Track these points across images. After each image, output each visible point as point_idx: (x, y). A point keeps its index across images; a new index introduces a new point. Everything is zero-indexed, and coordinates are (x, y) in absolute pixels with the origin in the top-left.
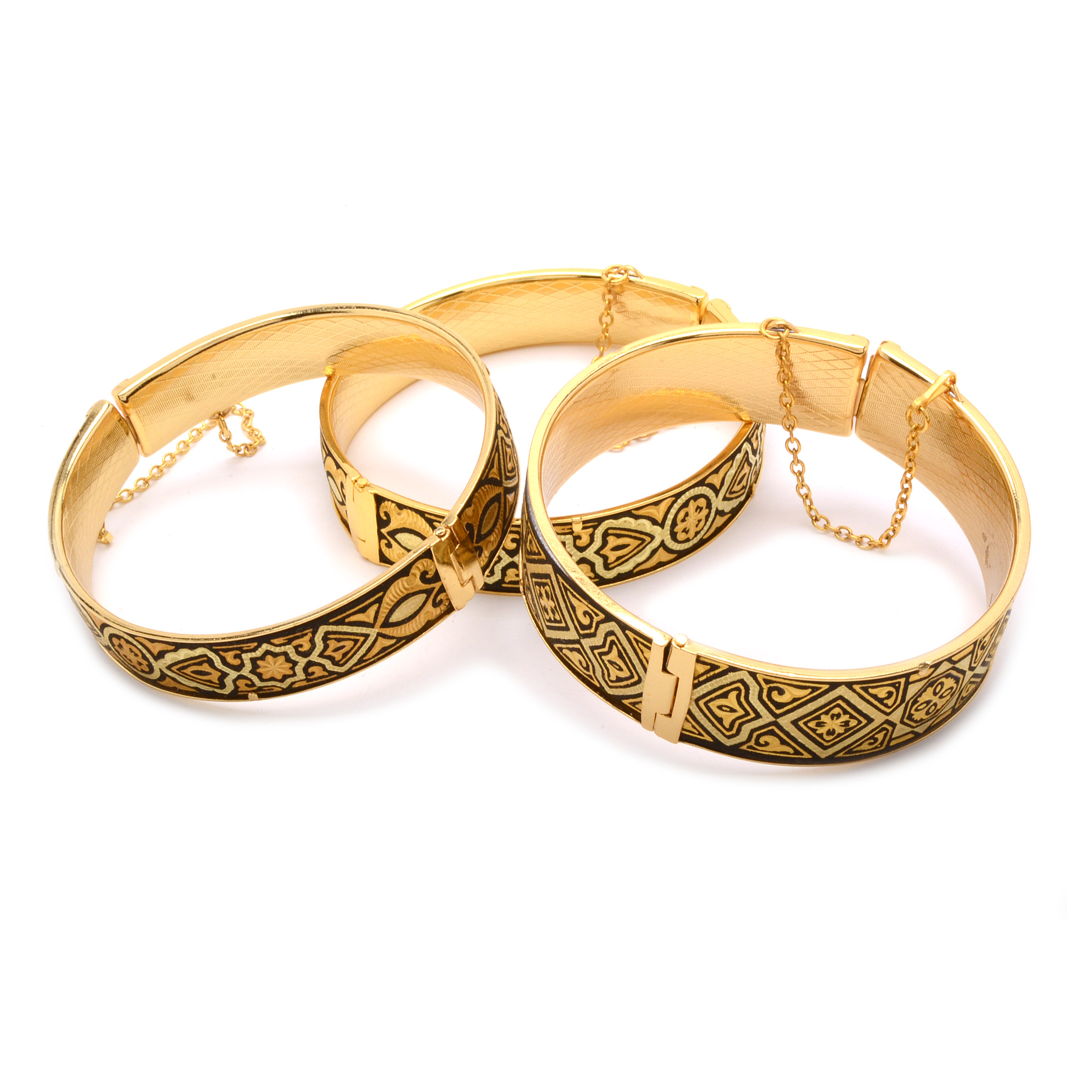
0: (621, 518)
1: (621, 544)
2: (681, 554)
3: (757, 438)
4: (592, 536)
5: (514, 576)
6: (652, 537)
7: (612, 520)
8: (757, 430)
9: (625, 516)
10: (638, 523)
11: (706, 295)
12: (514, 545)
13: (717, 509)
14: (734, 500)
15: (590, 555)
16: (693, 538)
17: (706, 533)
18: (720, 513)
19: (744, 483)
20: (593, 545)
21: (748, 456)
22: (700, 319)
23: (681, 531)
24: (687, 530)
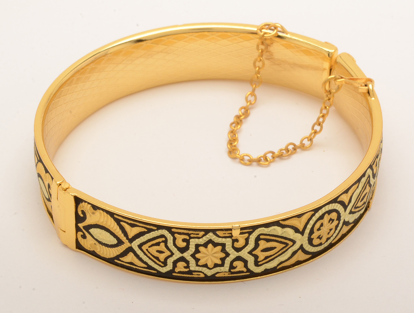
0: (271, 226)
1: (269, 247)
2: (315, 255)
3: (376, 165)
4: (247, 240)
5: (183, 268)
6: (294, 242)
7: (263, 228)
8: (377, 159)
9: (274, 226)
10: (284, 231)
11: (336, 49)
12: (184, 244)
13: (344, 220)
14: (357, 213)
15: (244, 254)
16: (325, 243)
17: (334, 239)
18: (346, 223)
19: (365, 200)
20: (247, 247)
21: (370, 179)
22: (331, 67)
23: (316, 238)
24: (320, 237)
